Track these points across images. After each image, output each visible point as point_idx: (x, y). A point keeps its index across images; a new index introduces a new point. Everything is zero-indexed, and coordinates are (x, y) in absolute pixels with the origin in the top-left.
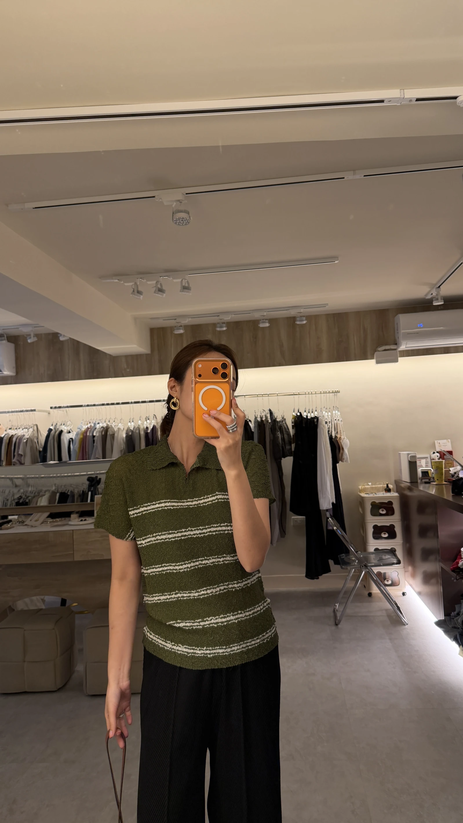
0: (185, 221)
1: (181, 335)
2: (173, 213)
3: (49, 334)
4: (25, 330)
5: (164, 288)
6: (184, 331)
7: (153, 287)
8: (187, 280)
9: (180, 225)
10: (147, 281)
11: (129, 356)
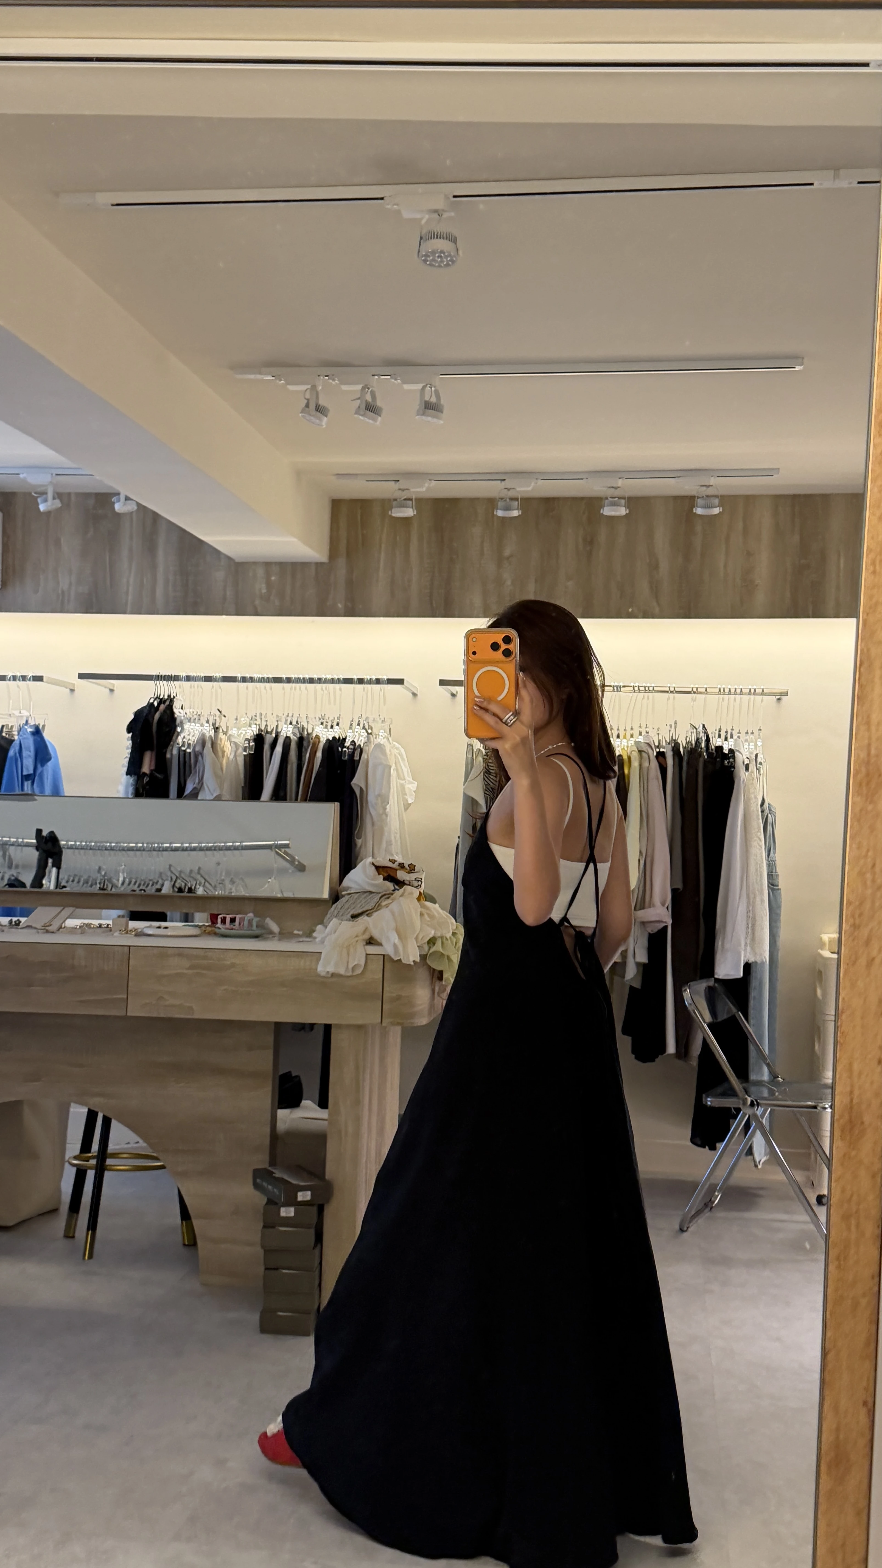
0: (447, 259)
1: (407, 520)
2: (421, 238)
4: (35, 480)
5: (379, 403)
6: (415, 513)
7: (352, 400)
8: (435, 387)
9: (434, 266)
10: (342, 383)
11: (276, 563)
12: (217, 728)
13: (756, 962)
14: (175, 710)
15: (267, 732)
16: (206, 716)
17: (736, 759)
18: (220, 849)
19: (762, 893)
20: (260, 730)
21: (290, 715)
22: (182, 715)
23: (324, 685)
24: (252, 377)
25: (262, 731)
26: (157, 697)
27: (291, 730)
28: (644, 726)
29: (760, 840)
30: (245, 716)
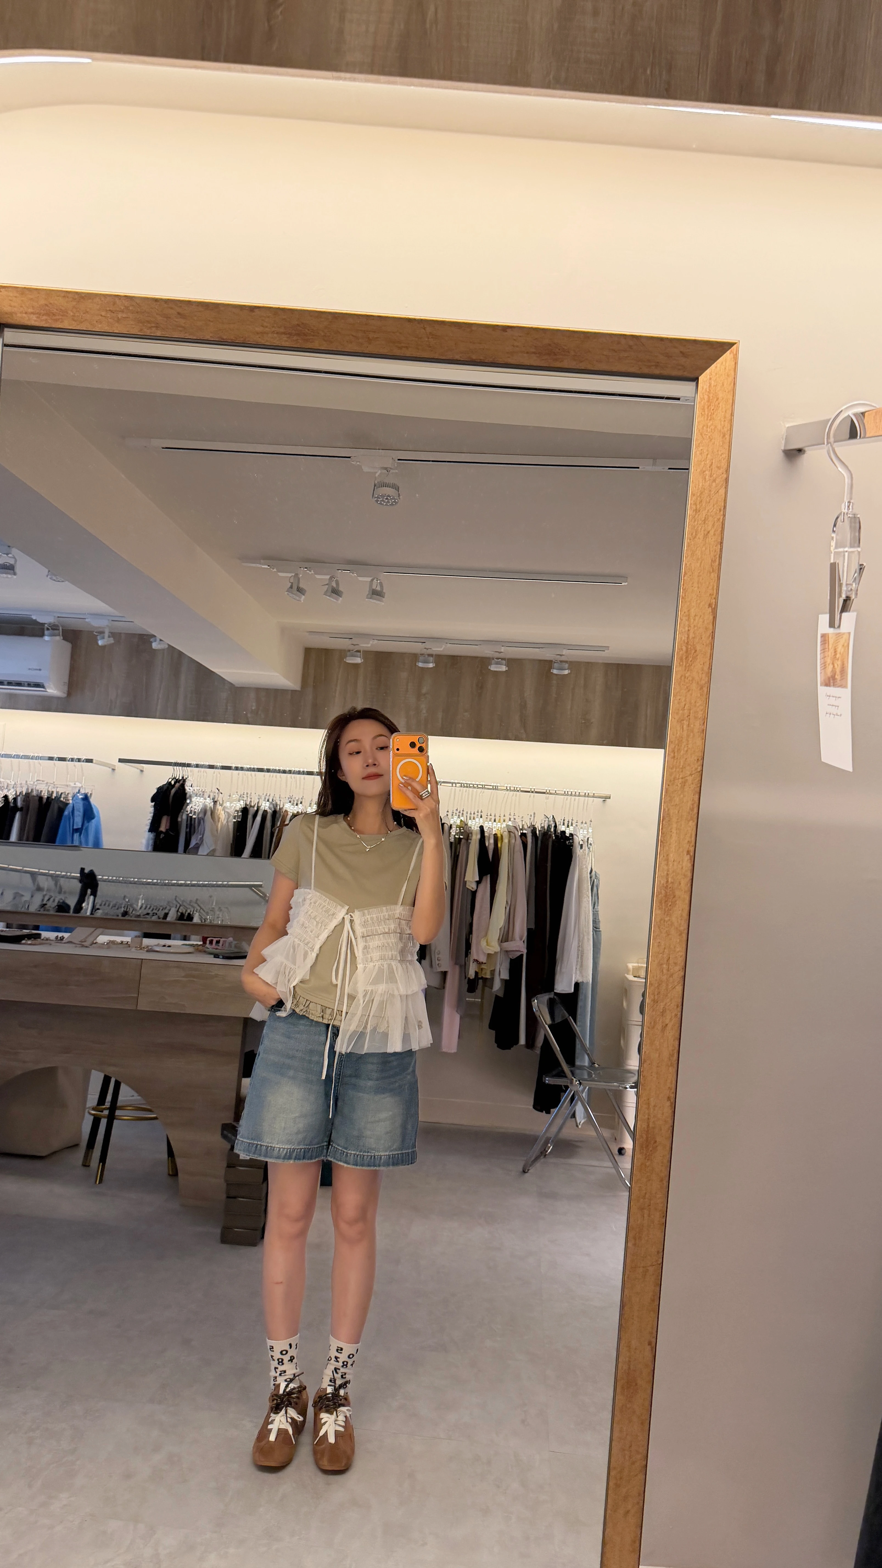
0: (392, 500)
1: (356, 666)
2: (375, 486)
3: (134, 635)
4: (96, 623)
5: (340, 589)
6: (363, 660)
7: (324, 585)
8: (380, 580)
9: (383, 505)
10: (316, 573)
11: (264, 689)
12: (216, 802)
13: (583, 982)
14: (187, 788)
15: (251, 806)
16: (208, 793)
17: (575, 841)
18: (213, 886)
19: (588, 934)
20: (246, 804)
21: (268, 795)
22: (191, 791)
23: (293, 775)
24: (254, 565)
25: (247, 805)
26: (175, 778)
27: (268, 805)
28: (512, 814)
29: (589, 897)
30: (236, 794)
